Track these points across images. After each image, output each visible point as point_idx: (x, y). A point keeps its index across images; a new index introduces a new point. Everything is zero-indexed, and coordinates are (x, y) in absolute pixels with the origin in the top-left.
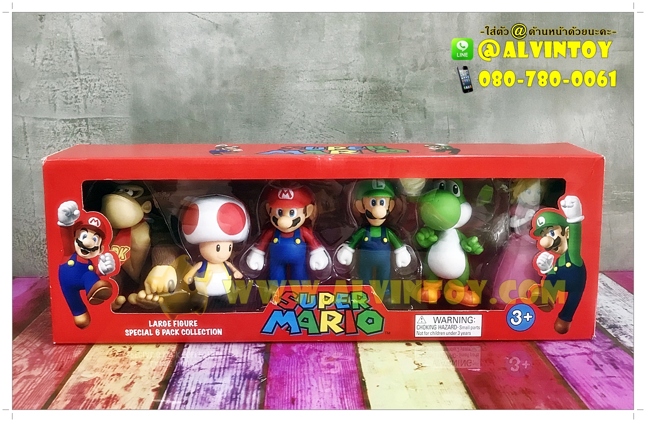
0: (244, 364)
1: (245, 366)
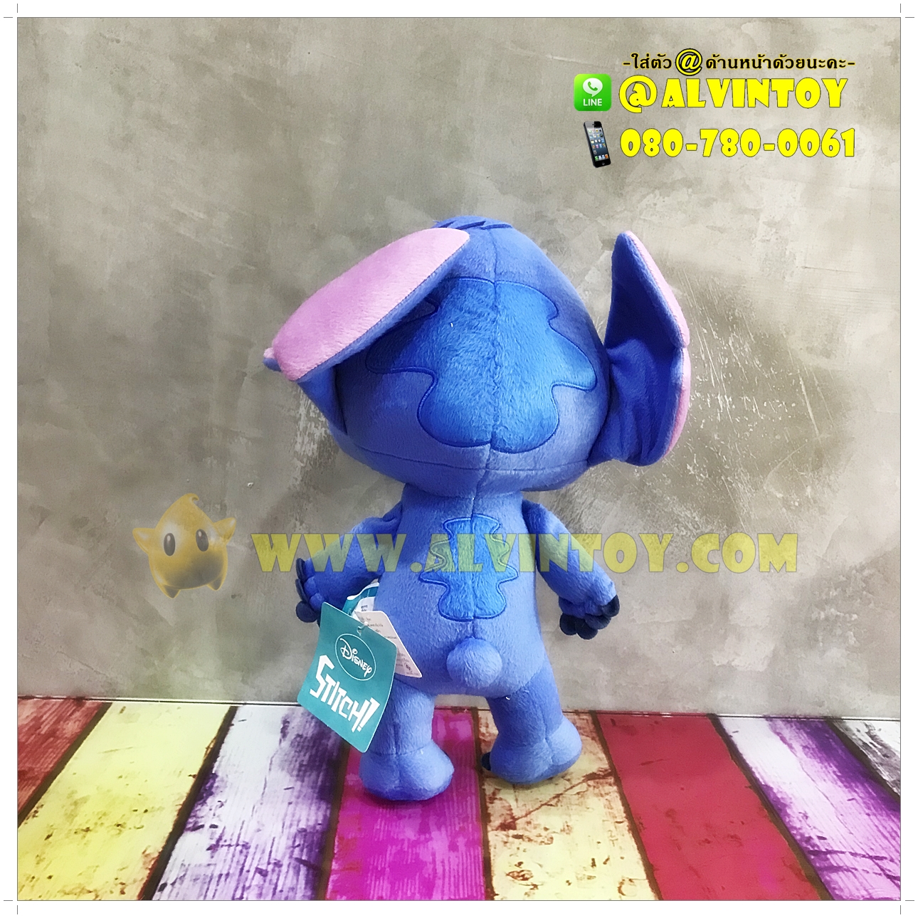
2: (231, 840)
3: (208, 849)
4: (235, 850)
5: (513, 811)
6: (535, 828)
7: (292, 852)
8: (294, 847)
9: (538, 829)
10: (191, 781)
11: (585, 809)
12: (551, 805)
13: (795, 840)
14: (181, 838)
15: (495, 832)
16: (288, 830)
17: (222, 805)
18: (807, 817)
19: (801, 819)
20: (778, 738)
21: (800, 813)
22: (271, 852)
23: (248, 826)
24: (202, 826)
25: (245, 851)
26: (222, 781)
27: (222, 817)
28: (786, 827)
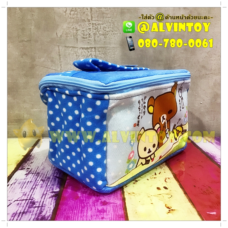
0: (40, 208)
1: (40, 210)
2: (34, 172)
3: (25, 175)
4: (34, 174)
7: (54, 174)
8: (55, 173)
10: (23, 157)
14: (17, 172)
16: (53, 169)
17: (32, 163)
20: (207, 141)
22: (47, 175)
23: (40, 168)
24: (24, 169)
25: (38, 175)
26: (33, 157)
27: (31, 166)
28: (216, 162)
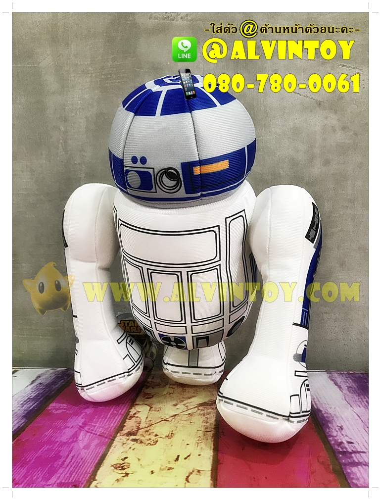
5: (141, 424)
6: (150, 434)
9: (151, 435)
11: (189, 423)
12: (168, 421)
13: (330, 444)
15: (121, 437)
18: (342, 429)
19: (337, 430)
20: (333, 382)
21: (338, 426)
28: (325, 435)
